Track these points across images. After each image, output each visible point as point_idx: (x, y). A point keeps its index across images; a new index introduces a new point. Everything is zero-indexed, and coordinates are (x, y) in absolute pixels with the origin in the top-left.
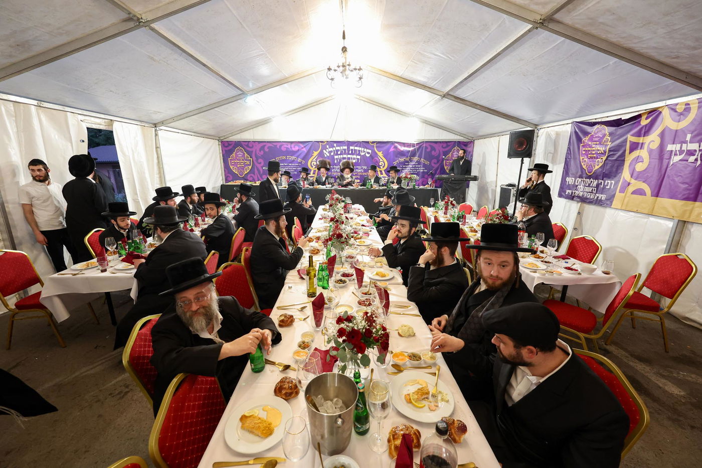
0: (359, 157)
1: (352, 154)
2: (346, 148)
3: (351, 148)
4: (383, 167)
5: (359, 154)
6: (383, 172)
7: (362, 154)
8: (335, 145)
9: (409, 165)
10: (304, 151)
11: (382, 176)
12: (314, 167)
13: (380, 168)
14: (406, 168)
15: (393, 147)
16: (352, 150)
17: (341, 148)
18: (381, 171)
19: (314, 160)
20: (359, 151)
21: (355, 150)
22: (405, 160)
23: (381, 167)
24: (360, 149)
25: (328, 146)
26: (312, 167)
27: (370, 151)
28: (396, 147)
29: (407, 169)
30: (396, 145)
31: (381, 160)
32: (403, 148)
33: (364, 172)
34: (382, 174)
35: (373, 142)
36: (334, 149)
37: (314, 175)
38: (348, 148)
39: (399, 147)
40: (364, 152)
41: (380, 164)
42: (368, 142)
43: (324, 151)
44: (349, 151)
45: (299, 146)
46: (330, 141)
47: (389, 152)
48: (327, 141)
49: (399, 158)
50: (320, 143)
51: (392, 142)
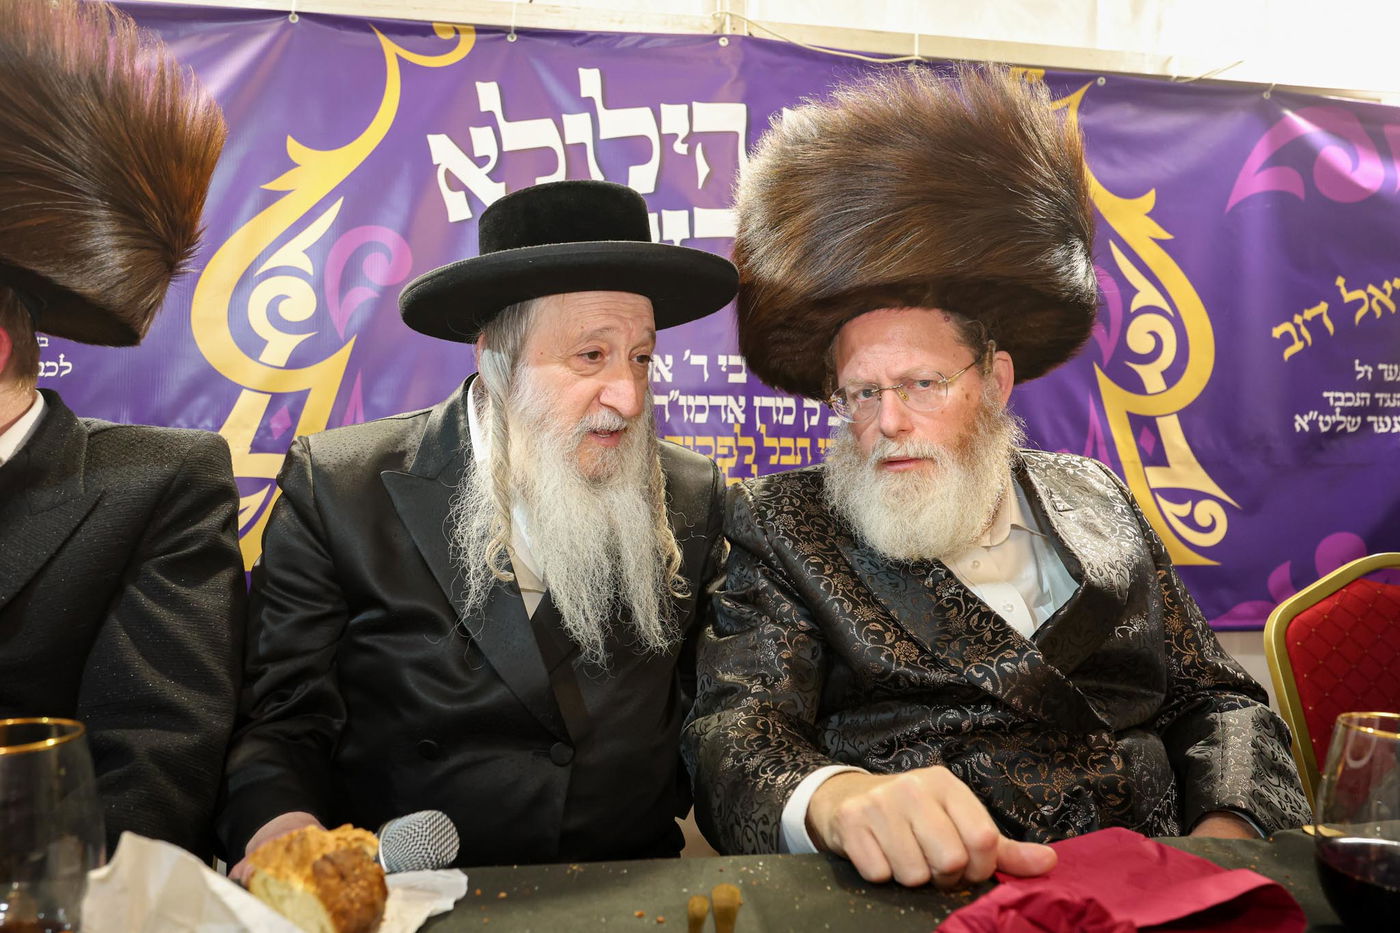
4: (1172, 376)
6: (1172, 434)
8: (590, 82)
11: (1157, 477)
12: (280, 346)
13: (1136, 386)
17: (674, 117)
18: (1144, 426)
19: (294, 253)
23: (1151, 376)
25: (489, 95)
26: (251, 345)
28: (1297, 156)
30: (1301, 125)
31: (1146, 295)
34: (1155, 456)
36: (578, 127)
39: (1335, 153)
41: (1138, 338)
43: (441, 148)
46: (520, 31)
47: (1227, 202)
48: (481, 30)
49: (1340, 282)
50: (391, 48)
51: (1255, 99)
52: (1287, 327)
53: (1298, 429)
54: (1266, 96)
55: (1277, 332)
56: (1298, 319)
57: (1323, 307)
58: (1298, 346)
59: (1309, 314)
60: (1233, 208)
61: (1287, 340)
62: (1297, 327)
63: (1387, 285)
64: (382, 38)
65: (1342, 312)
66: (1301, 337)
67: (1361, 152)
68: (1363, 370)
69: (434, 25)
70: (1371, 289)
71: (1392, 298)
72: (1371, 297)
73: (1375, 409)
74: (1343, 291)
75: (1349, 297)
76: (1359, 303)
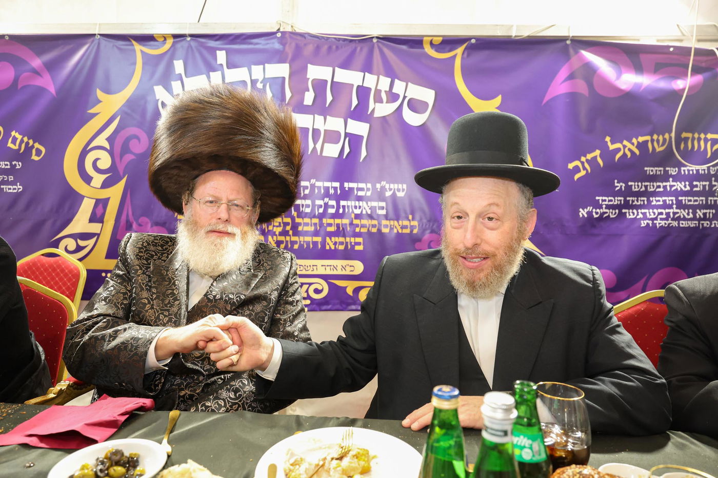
0: (360, 128)
1: (320, 108)
2: (281, 70)
3: (316, 72)
5: (360, 113)
7: (383, 110)
8: (221, 57)
9: (665, 177)
10: (42, 90)
12: (98, 179)
14: (647, 194)
15: (563, 73)
16: (320, 86)
19: (101, 140)
20: (363, 92)
21: (337, 87)
22: (642, 146)
24: (370, 81)
25: (179, 66)
26: (87, 179)
27: (427, 95)
28: (586, 72)
29: (654, 201)
30: (589, 56)
32: (629, 80)
33: (386, 217)
35: (449, 43)
37: (95, 228)
38: (298, 73)
39: (607, 70)
40: (393, 97)
42: (415, 42)
43: (160, 91)
44: (299, 92)
45: (16, 61)
46: (192, 36)
47: (543, 100)
48: (175, 36)
49: (608, 139)
50: (138, 47)
51: (561, 45)
52: (577, 163)
53: (581, 216)
54: (568, 42)
55: (571, 166)
56: (583, 159)
57: (598, 152)
58: (583, 173)
59: (589, 156)
60: (547, 102)
61: (577, 170)
62: (583, 163)
63: (634, 140)
64: (134, 42)
65: (608, 155)
66: (584, 168)
67: (623, 69)
68: (619, 185)
69: (154, 35)
70: (625, 142)
71: (637, 147)
72: (625, 147)
73: (627, 205)
74: (609, 144)
75: (612, 147)
76: (618, 150)
